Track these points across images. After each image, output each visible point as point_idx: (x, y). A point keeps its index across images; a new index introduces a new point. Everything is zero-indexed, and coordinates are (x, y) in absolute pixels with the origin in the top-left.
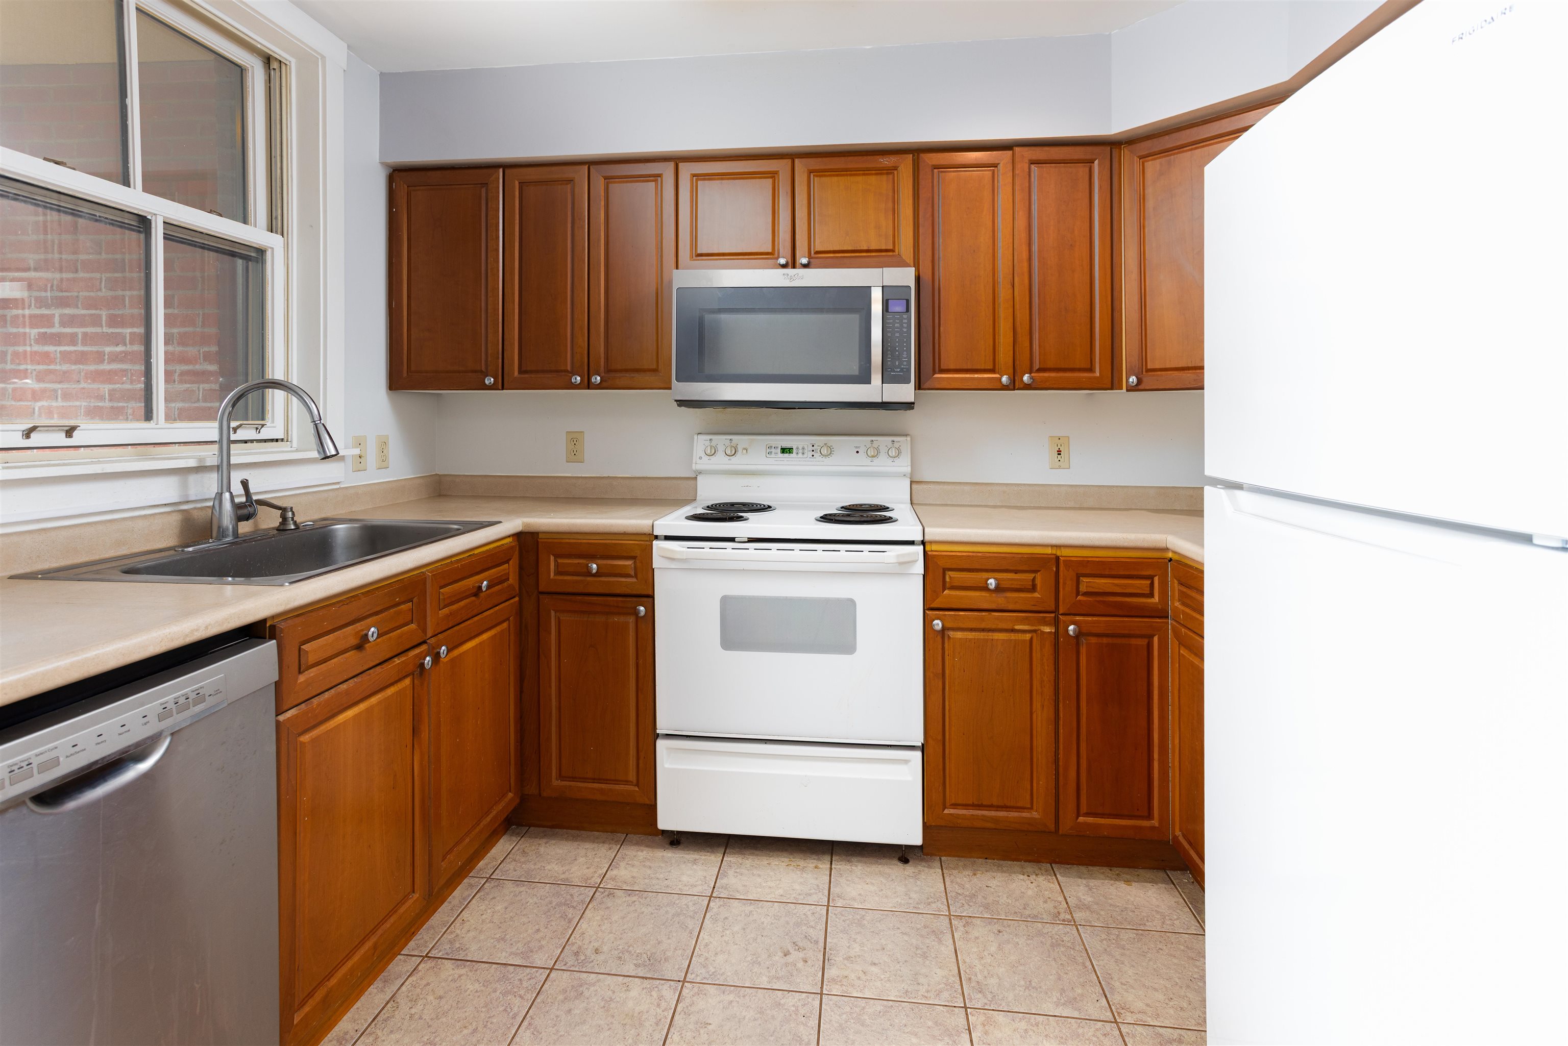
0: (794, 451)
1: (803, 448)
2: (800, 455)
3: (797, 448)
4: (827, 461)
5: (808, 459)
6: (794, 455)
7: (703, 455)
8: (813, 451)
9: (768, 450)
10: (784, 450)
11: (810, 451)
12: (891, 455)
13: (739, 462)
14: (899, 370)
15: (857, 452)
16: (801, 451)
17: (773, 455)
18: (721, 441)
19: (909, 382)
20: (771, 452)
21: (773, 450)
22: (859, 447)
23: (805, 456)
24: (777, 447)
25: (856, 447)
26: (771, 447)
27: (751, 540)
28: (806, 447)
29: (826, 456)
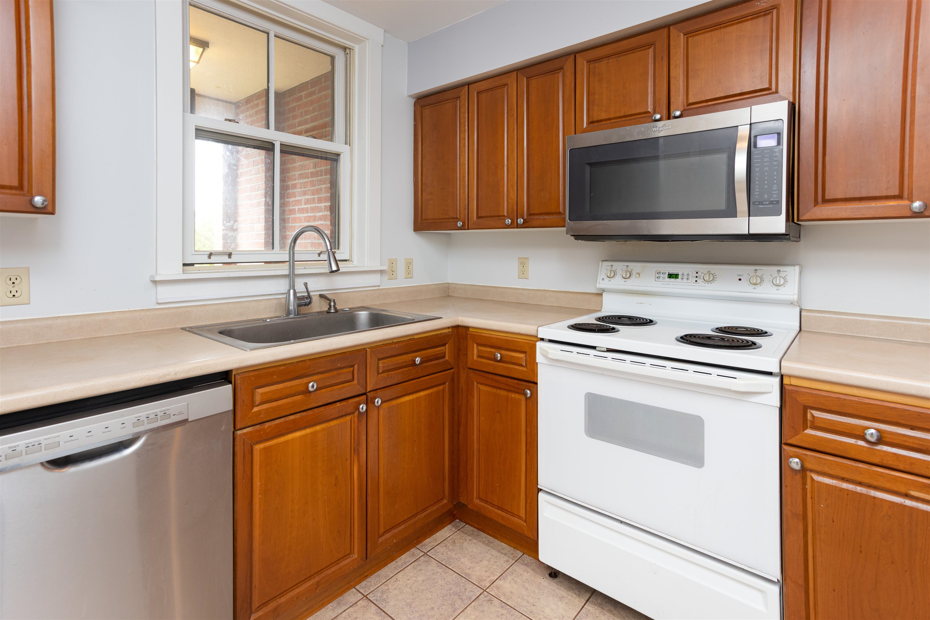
0: (680, 276)
1: (688, 275)
2: (685, 280)
3: (683, 274)
4: (709, 286)
5: (692, 284)
6: (679, 280)
7: (605, 277)
8: (697, 277)
9: (657, 275)
10: (671, 276)
11: (693, 277)
12: (775, 283)
13: (632, 284)
14: (768, 203)
15: (740, 280)
16: (685, 277)
17: (661, 279)
18: (620, 266)
19: (780, 214)
20: (660, 277)
21: (661, 275)
22: (742, 275)
23: (689, 281)
24: (665, 273)
25: (739, 275)
26: (660, 272)
27: (609, 350)
28: (690, 273)
29: (708, 282)
